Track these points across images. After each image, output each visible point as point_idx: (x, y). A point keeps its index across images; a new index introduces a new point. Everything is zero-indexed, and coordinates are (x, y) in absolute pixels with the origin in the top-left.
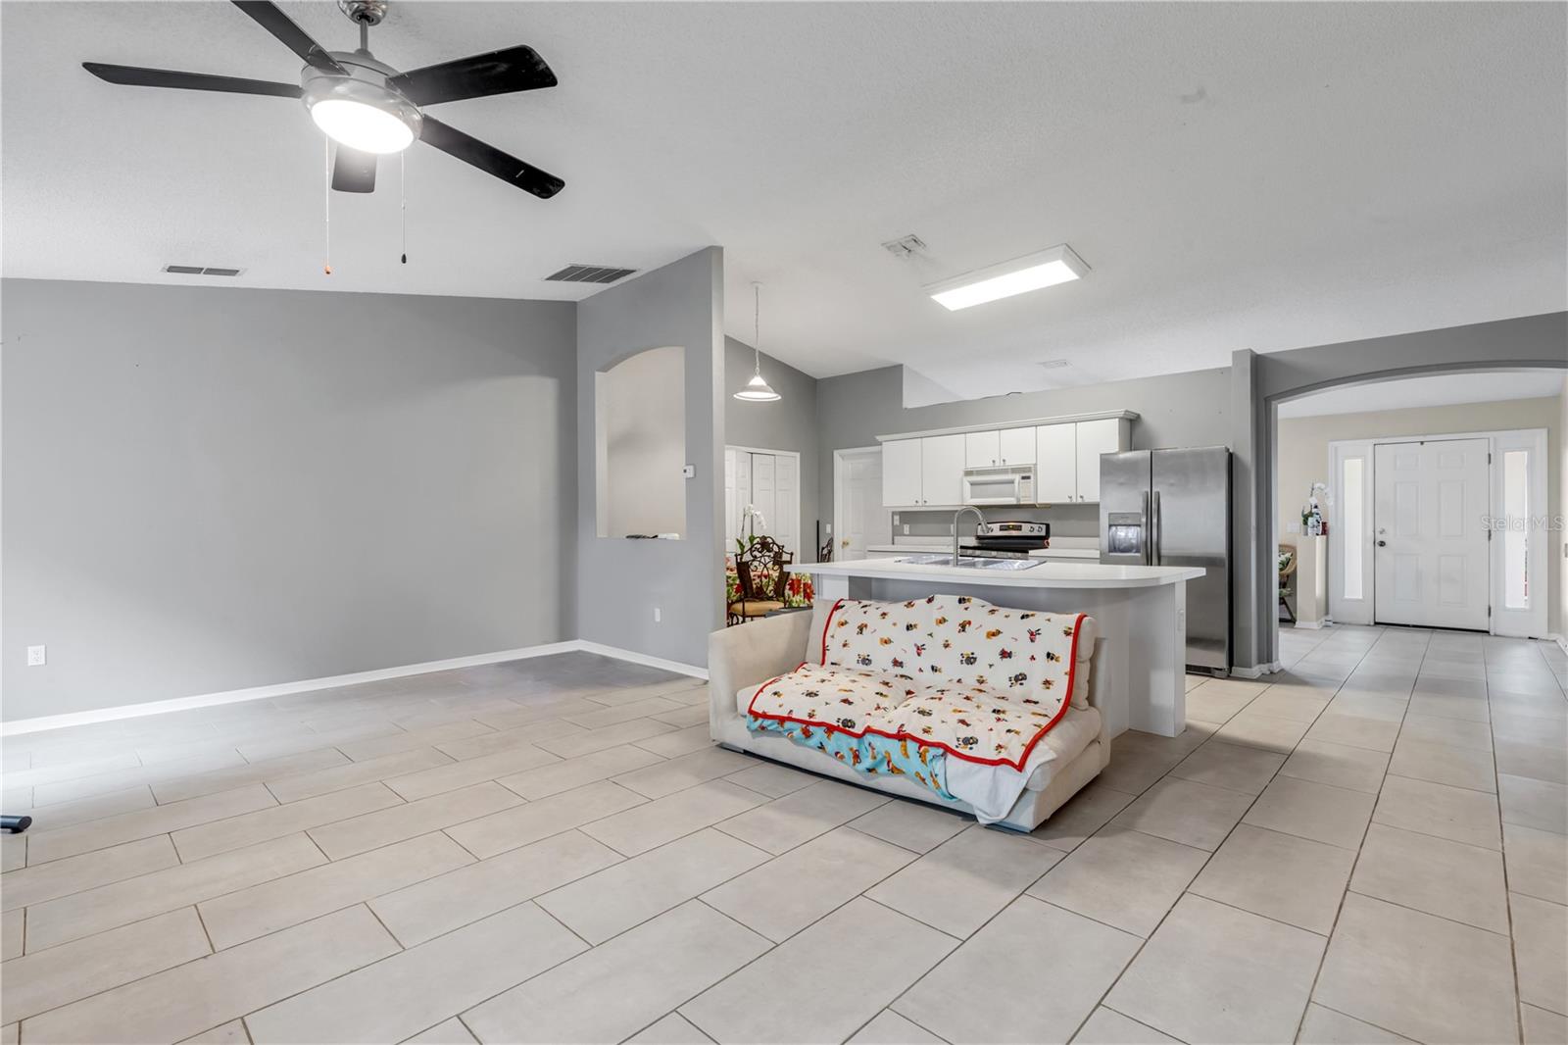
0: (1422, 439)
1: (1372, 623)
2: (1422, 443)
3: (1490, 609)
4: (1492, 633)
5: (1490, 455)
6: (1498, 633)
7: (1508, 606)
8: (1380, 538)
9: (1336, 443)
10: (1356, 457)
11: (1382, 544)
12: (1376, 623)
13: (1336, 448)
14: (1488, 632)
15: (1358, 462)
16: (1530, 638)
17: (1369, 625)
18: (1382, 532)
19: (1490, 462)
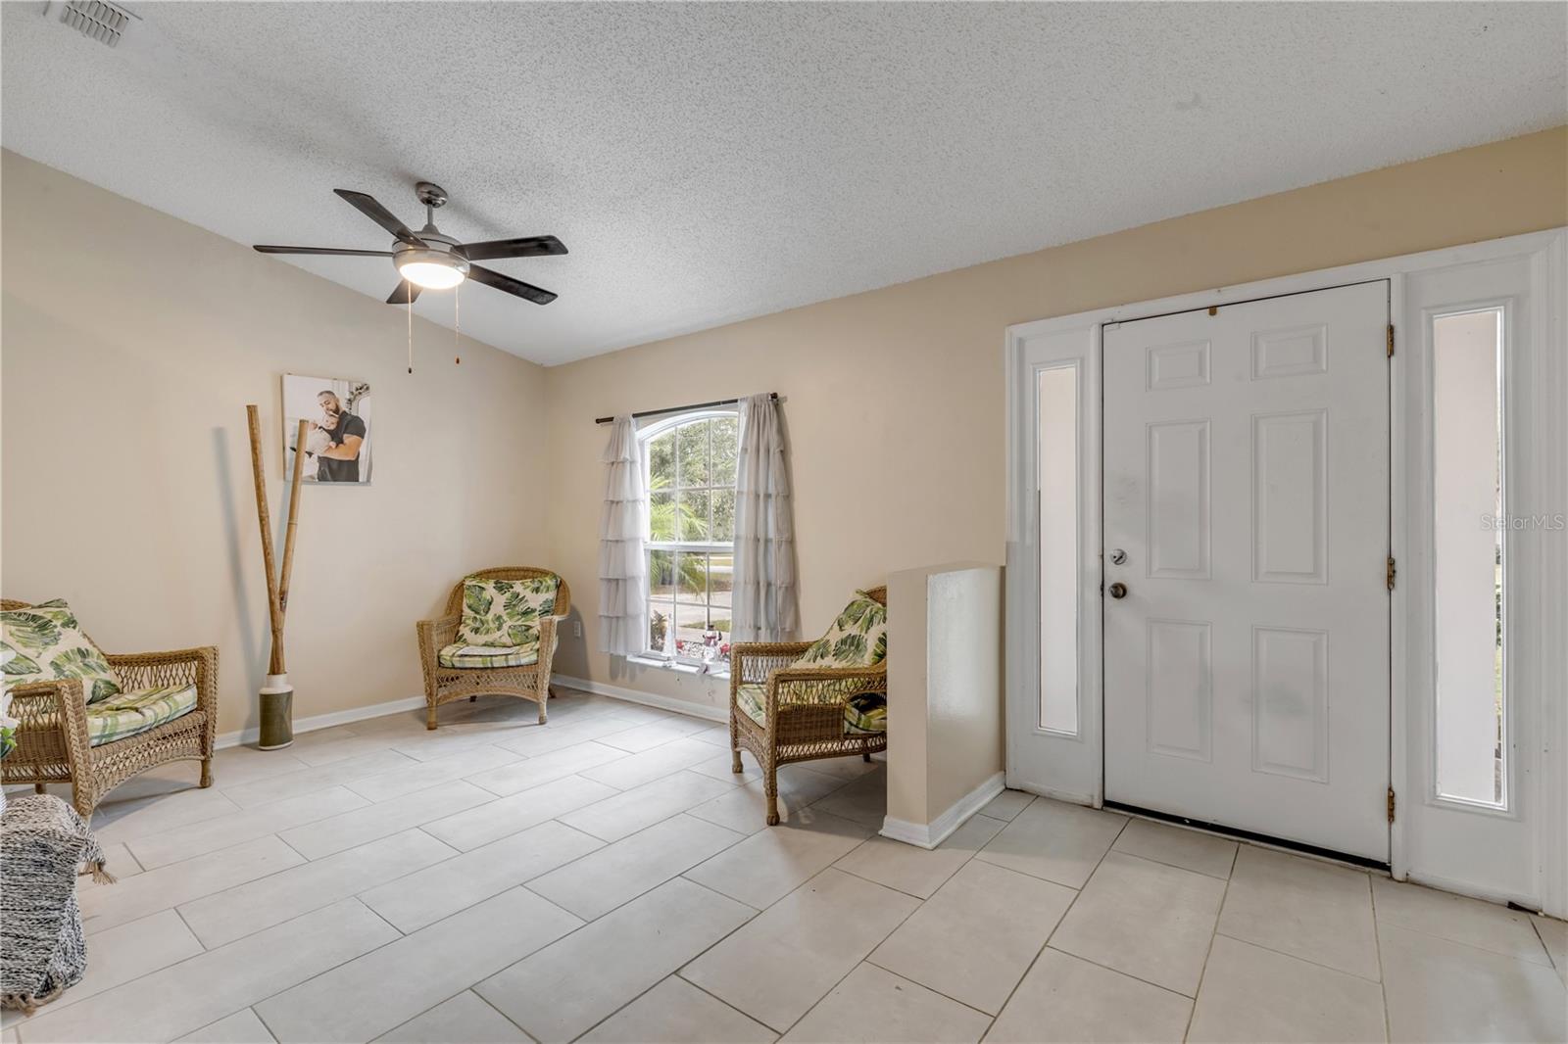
0: (1212, 298)
1: (1098, 804)
2: (1213, 310)
3: (1391, 799)
4: (1398, 874)
5: (1391, 330)
6: (1414, 876)
7: (1445, 794)
8: (1115, 575)
9: (1019, 330)
10: (1060, 362)
11: (1120, 591)
12: (1107, 804)
13: (1021, 342)
14: (1384, 867)
15: (1070, 373)
16: (1512, 906)
17: (1090, 807)
18: (1120, 559)
19: (1391, 353)
